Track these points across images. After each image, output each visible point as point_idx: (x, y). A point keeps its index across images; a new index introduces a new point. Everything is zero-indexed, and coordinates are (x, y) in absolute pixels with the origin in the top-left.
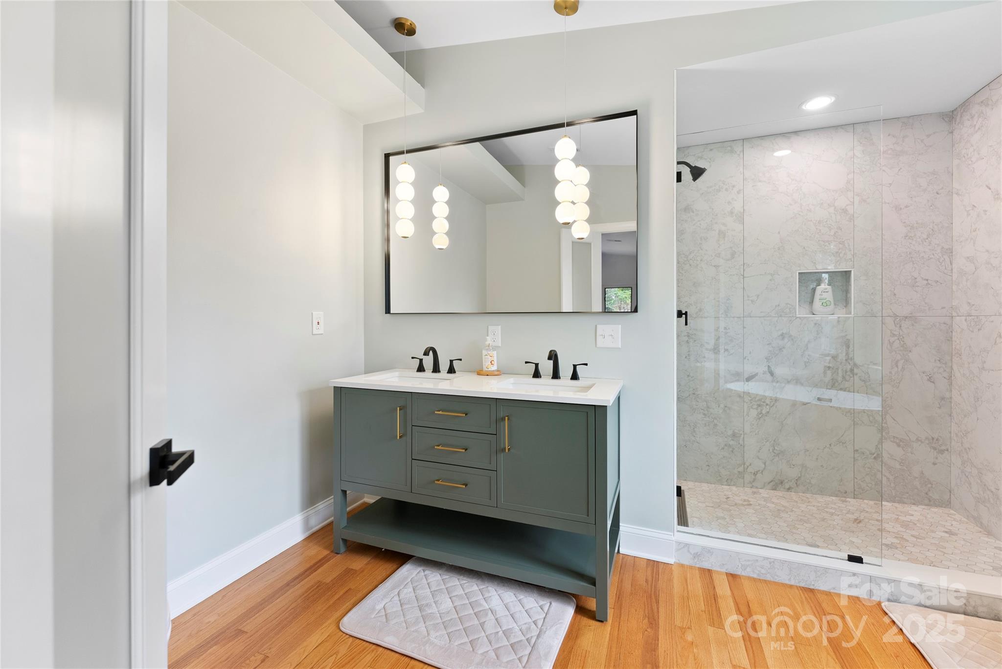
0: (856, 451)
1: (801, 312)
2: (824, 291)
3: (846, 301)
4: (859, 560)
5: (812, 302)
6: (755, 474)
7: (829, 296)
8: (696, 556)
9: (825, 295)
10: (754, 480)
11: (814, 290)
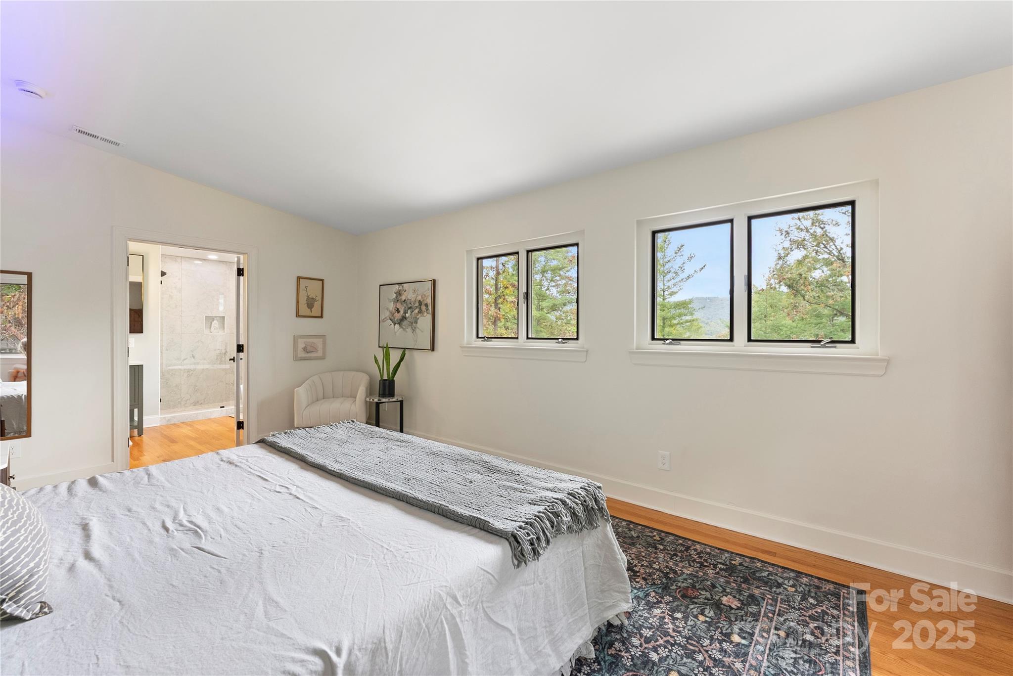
0: (226, 384)
1: (206, 332)
2: (215, 323)
3: (223, 328)
4: (223, 407)
5: (210, 328)
6: (186, 401)
7: (217, 326)
8: (169, 420)
9: (215, 325)
10: (186, 404)
11: (211, 323)
